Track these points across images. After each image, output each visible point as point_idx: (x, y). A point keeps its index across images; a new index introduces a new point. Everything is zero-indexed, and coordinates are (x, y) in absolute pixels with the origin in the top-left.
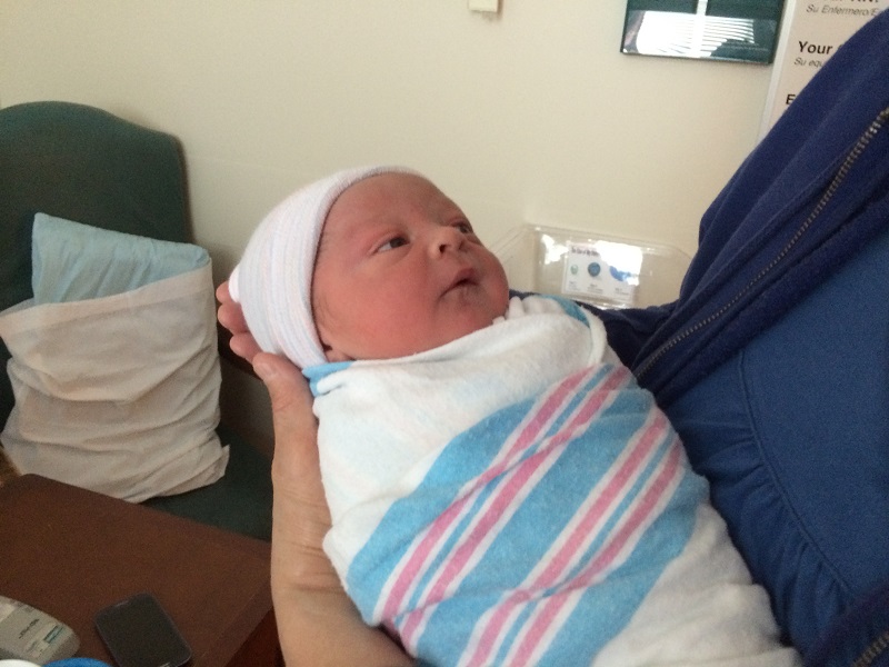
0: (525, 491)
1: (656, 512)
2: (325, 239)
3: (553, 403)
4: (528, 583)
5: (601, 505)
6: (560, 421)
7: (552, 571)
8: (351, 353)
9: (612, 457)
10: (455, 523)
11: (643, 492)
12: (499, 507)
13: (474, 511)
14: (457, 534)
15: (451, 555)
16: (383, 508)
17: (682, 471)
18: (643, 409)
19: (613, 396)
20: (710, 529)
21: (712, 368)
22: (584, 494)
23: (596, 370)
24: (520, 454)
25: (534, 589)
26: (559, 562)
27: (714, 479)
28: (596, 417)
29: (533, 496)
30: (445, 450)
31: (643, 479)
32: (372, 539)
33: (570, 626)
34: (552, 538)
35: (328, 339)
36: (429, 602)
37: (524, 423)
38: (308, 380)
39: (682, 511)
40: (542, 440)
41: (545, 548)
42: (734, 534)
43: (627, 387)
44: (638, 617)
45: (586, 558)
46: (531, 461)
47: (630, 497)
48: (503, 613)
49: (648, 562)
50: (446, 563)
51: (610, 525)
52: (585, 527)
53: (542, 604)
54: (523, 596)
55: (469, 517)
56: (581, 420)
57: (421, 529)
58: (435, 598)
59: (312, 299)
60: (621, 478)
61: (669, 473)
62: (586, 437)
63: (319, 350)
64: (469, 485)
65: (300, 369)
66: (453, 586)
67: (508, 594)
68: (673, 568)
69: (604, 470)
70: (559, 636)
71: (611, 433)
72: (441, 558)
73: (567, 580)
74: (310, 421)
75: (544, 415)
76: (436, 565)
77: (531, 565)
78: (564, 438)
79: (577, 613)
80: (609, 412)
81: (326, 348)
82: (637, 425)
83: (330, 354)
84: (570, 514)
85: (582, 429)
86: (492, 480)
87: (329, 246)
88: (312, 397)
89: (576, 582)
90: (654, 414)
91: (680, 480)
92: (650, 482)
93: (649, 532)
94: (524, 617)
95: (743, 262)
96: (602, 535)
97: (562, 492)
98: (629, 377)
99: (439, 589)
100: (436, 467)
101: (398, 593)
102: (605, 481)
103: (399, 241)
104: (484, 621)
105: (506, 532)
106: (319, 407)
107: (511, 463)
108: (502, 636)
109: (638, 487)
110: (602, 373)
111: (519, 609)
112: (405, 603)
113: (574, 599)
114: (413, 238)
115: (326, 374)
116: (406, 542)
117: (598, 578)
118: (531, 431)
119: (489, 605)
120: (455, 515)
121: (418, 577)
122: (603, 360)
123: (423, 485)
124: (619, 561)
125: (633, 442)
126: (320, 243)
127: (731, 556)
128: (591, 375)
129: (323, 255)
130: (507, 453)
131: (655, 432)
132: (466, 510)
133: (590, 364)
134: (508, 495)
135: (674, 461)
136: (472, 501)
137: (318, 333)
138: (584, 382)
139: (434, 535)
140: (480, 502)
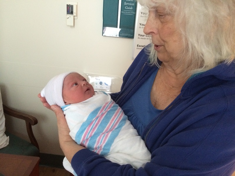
0: (102, 119)
1: (120, 120)
2: (64, 85)
3: (104, 106)
4: (104, 132)
5: (113, 120)
6: (106, 109)
7: (107, 129)
8: (70, 103)
9: (114, 113)
10: (92, 125)
11: (119, 117)
12: (99, 121)
13: (95, 123)
14: (93, 126)
15: (92, 129)
16: (81, 124)
17: (124, 115)
18: (117, 107)
19: (113, 105)
20: (128, 122)
21: (127, 101)
22: (110, 118)
23: (110, 102)
24: (101, 114)
25: (105, 132)
26: (108, 128)
27: (129, 116)
28: (111, 108)
29: (103, 120)
30: (90, 114)
31: (118, 116)
32: (80, 129)
33: (110, 136)
34: (107, 125)
35: (66, 101)
36: (89, 137)
37: (101, 110)
38: (61, 108)
39: (124, 120)
40: (104, 112)
41: (106, 126)
42: (132, 123)
43: (114, 104)
44: (120, 134)
45: (112, 127)
46: (103, 115)
47: (117, 118)
48: (101, 136)
49: (120, 126)
50: (92, 131)
51: (114, 122)
52: (111, 123)
53: (106, 134)
54: (103, 133)
55: (94, 124)
56: (109, 108)
57: (87, 126)
58: (90, 136)
59: (63, 95)
60: (115, 116)
61: (122, 115)
62: (110, 111)
63: (64, 103)
64: (94, 119)
65: (60, 107)
66: (93, 134)
67: (101, 134)
68: (123, 127)
69: (113, 115)
70: (109, 138)
71: (113, 110)
72: (91, 130)
73: (110, 130)
74: (64, 115)
75: (103, 109)
76: (90, 131)
77: (104, 129)
78: (107, 111)
79: (111, 134)
80: (112, 107)
81: (65, 103)
82: (116, 109)
83: (66, 104)
84: (109, 121)
85: (109, 109)
86: (97, 118)
87: (65, 86)
88: (63, 112)
89: (111, 130)
90: (119, 107)
91: (123, 116)
92: (119, 116)
93: (120, 123)
94: (104, 136)
95: (130, 84)
96: (113, 124)
97: (107, 118)
98: (115, 103)
99: (91, 134)
100: (88, 117)
101: (84, 137)
102: (113, 116)
103: (76, 84)
104: (98, 138)
105: (100, 125)
106: (65, 113)
107: (100, 115)
108: (101, 139)
109: (118, 117)
110: (111, 102)
111: (103, 135)
112: (86, 138)
113: (111, 133)
114: (78, 83)
115: (66, 107)
116: (85, 129)
117: (114, 130)
118: (102, 111)
119: (98, 136)
120: (92, 123)
121: (88, 134)
122: (111, 100)
123: (87, 120)
124: (116, 127)
125: (116, 111)
126: (63, 86)
127: (131, 126)
128: (109, 103)
129: (64, 88)
130: (99, 114)
131: (119, 110)
132: (94, 122)
133: (109, 101)
134: (100, 120)
135: (122, 113)
136: (94, 121)
137: (64, 100)
138: (108, 104)
139: (89, 127)
140: (96, 121)
